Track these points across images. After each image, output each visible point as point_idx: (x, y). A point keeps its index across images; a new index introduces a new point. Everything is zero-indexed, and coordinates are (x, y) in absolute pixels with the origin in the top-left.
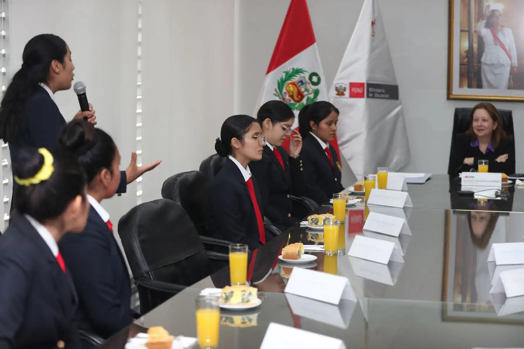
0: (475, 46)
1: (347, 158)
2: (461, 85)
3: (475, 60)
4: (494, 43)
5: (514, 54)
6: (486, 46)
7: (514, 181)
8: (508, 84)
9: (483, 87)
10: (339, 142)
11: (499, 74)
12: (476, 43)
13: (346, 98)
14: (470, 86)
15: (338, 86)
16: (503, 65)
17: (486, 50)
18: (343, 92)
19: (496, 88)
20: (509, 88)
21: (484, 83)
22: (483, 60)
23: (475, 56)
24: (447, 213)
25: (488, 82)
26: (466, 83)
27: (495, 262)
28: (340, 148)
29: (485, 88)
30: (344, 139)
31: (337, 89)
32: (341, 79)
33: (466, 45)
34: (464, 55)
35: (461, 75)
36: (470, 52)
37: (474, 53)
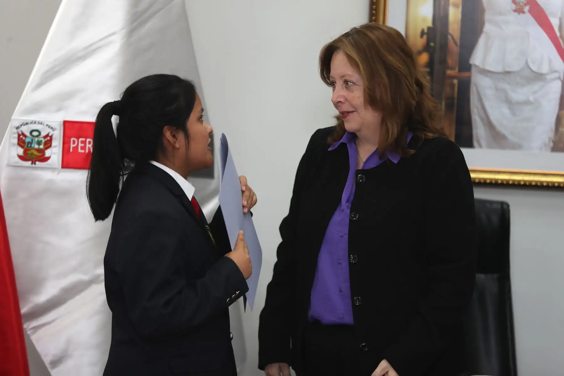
1: (47, 360)
3: (452, 60)
4: (514, 7)
6: (488, 16)
8: (552, 134)
9: (475, 143)
10: (24, 310)
11: (527, 103)
12: (456, 6)
13: (53, 169)
15: (26, 130)
16: (539, 77)
17: (488, 27)
18: (42, 151)
19: (516, 147)
21: (479, 131)
22: (477, 59)
23: (454, 48)
25: (489, 125)
28: (28, 326)
29: (480, 146)
30: (42, 298)
31: (21, 141)
32: (37, 108)
33: (425, 11)
37: (450, 37)
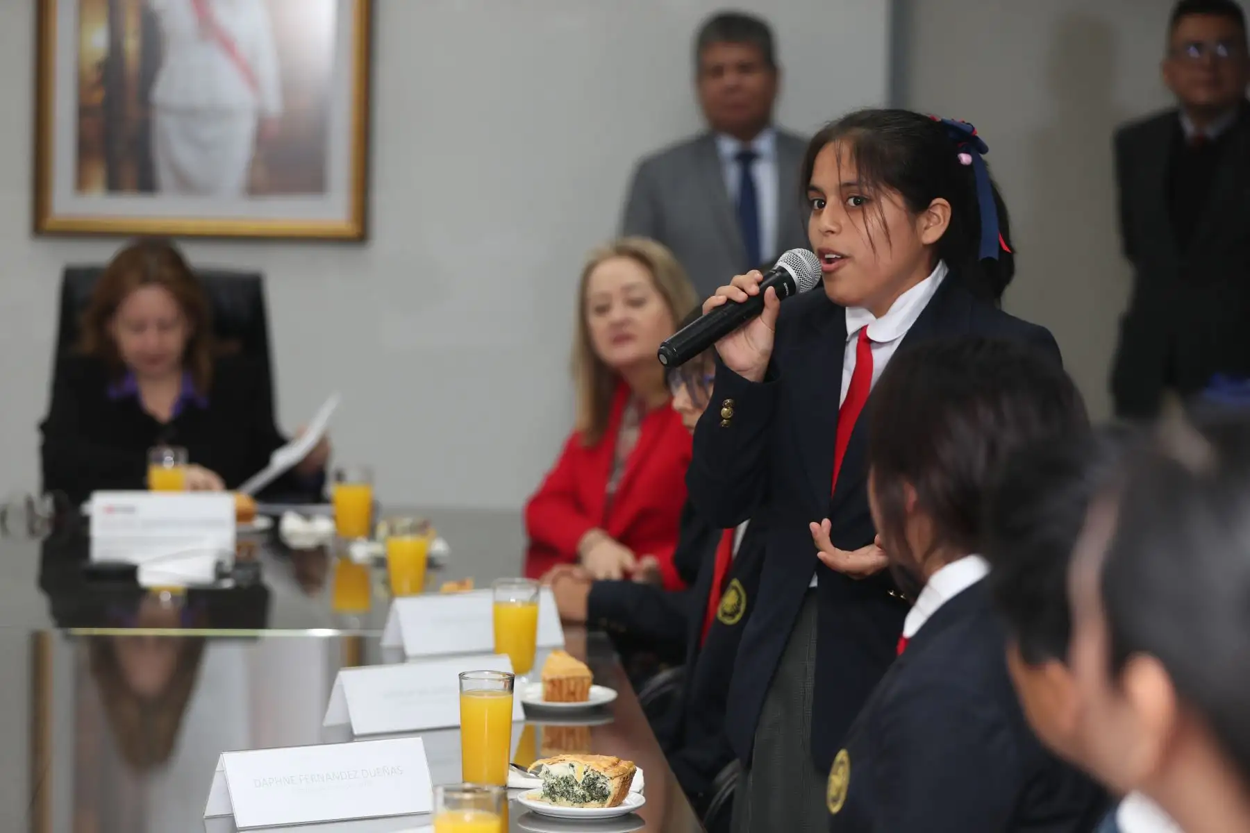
0: (132, 45)
2: (81, 183)
3: (130, 96)
4: (197, 36)
5: (268, 69)
7: (277, 520)
8: (245, 177)
9: (160, 189)
11: (216, 142)
12: (133, 35)
14: (114, 185)
16: (228, 113)
17: (171, 57)
19: (206, 191)
20: (254, 189)
21: (164, 175)
22: (159, 93)
24: (38, 643)
25: (176, 170)
26: (98, 174)
27: (231, 817)
33: (98, 40)
34: (93, 77)
35: (84, 151)
36: (111, 67)
